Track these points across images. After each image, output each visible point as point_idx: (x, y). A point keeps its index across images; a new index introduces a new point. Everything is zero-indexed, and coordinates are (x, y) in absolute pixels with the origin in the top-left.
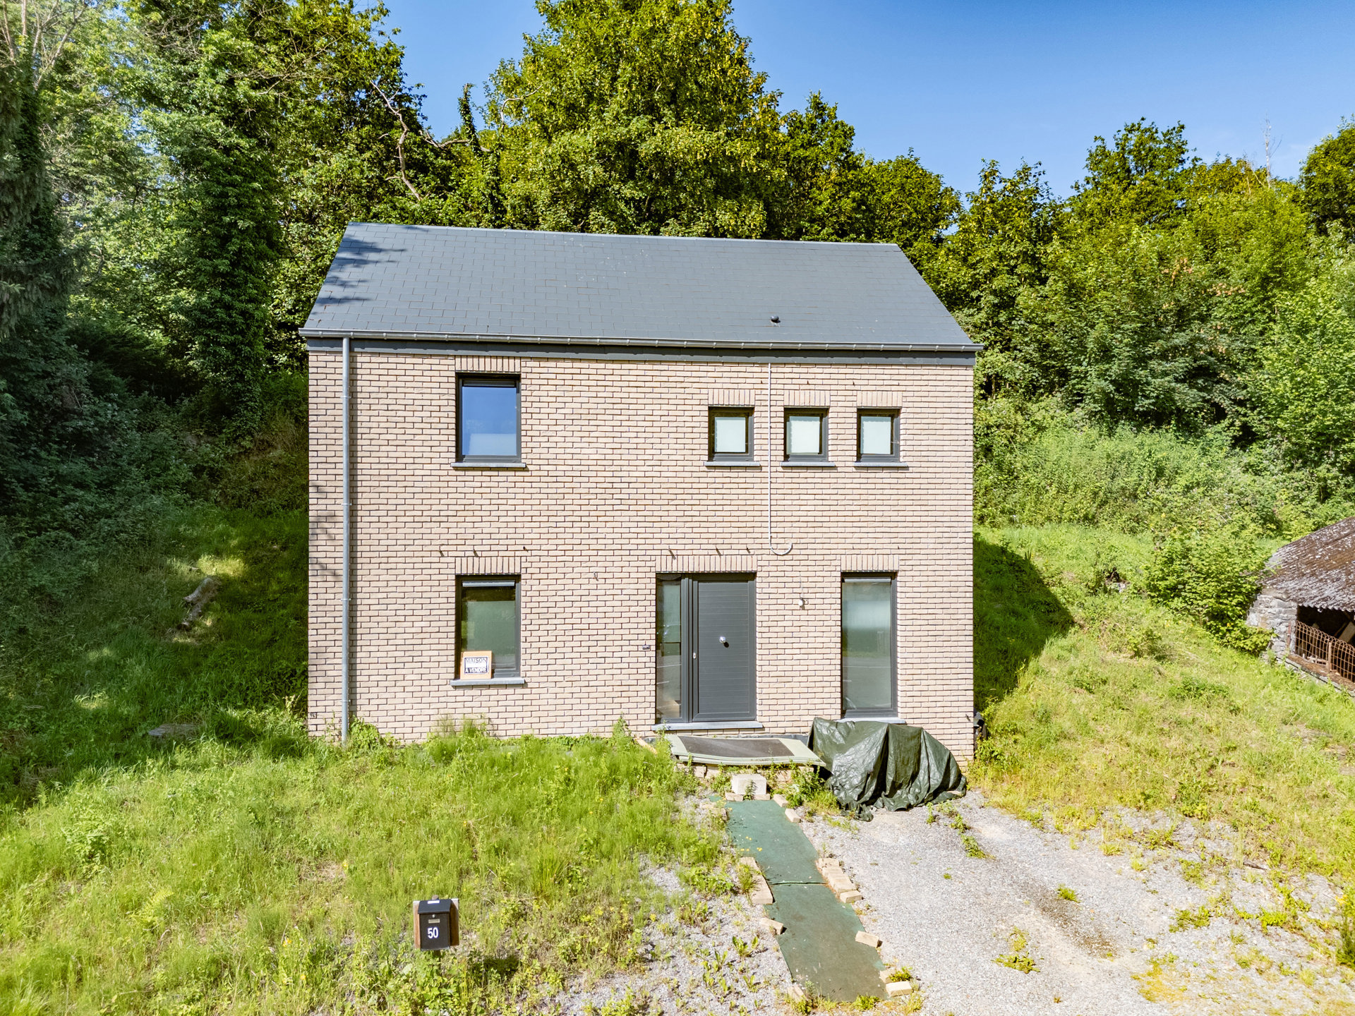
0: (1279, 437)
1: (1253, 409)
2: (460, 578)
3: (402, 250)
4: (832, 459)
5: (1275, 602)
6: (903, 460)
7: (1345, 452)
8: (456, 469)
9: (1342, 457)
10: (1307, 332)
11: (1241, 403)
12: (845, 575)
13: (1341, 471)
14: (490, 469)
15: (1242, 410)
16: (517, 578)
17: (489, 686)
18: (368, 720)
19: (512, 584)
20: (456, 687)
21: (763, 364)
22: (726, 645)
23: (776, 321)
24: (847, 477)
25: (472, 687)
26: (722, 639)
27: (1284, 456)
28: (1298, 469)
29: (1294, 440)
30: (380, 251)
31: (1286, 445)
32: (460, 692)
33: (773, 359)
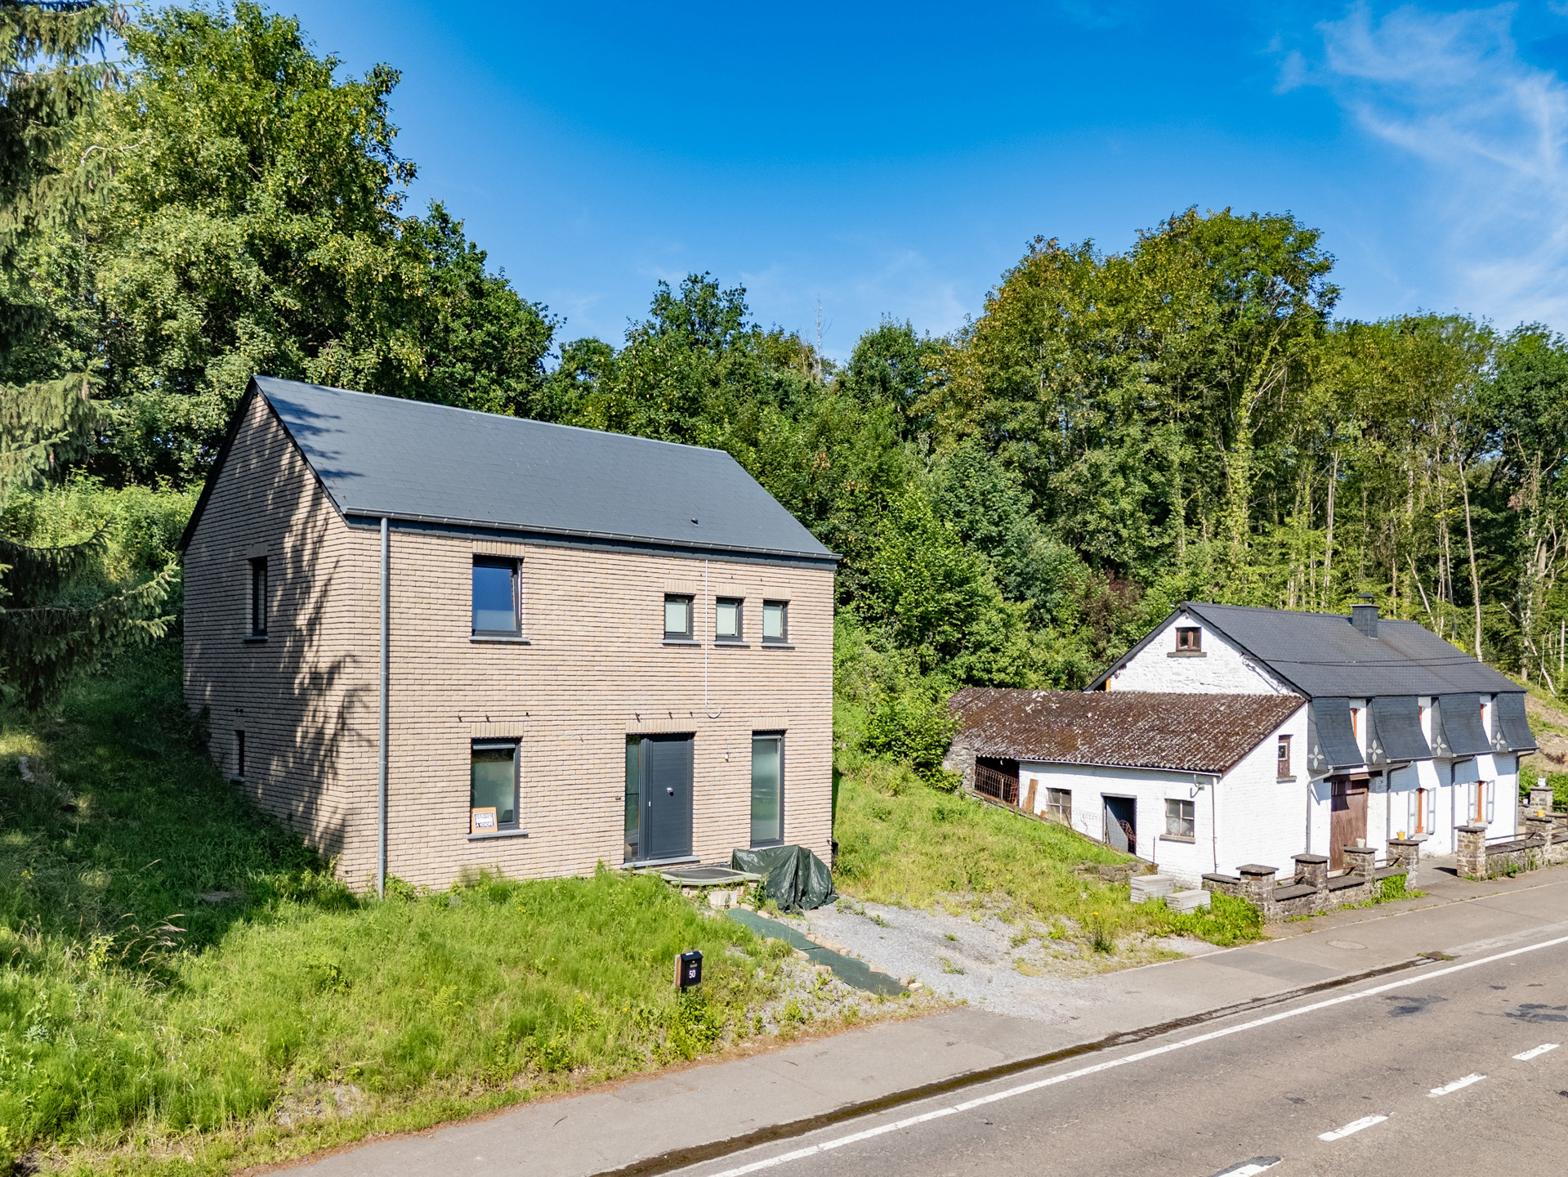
0: (892, 619)
1: (872, 593)
2: (475, 741)
3: (337, 417)
4: (746, 640)
5: (964, 751)
6: (791, 641)
7: (939, 633)
8: (473, 642)
9: (937, 638)
10: (913, 530)
11: (863, 587)
12: (755, 733)
13: (936, 649)
14: (500, 643)
15: (867, 594)
16: (517, 740)
17: (497, 838)
18: (398, 875)
19: (513, 746)
20: (471, 840)
21: (703, 560)
22: (672, 794)
23: (695, 522)
24: (757, 655)
25: (484, 839)
26: (669, 789)
27: (896, 636)
28: (907, 647)
29: (905, 622)
30: (317, 416)
31: (897, 626)
32: (474, 845)
33: (709, 556)
